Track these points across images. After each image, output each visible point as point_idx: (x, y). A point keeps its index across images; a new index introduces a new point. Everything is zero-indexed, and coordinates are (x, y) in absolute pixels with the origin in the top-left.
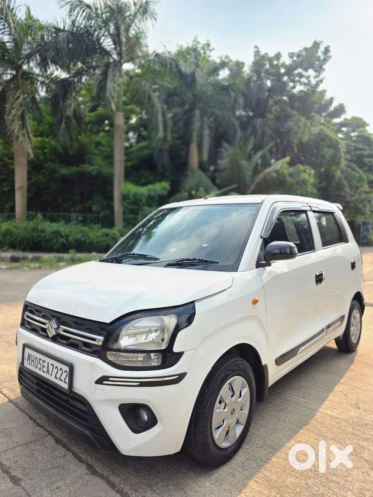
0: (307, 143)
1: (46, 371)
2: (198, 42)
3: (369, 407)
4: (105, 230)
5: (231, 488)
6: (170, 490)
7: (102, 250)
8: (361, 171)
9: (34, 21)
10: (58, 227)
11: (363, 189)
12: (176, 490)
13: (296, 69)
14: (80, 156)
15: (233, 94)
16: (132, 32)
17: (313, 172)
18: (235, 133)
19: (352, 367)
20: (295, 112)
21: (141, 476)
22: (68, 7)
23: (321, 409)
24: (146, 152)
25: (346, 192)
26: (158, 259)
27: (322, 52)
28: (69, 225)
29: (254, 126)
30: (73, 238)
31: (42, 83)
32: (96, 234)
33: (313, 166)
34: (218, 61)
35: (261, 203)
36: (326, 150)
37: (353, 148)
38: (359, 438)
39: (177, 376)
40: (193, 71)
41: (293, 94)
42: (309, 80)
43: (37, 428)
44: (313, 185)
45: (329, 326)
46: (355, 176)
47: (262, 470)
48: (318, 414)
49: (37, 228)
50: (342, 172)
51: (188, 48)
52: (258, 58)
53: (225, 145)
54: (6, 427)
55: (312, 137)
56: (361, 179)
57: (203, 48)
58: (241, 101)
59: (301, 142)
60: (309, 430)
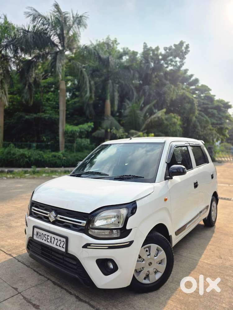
0: (175, 100)
1: (49, 241)
2: (110, 39)
3: (227, 257)
4: (53, 153)
5: (159, 305)
6: (126, 307)
7: (52, 166)
8: (207, 117)
9: (9, 24)
10: (24, 151)
11: (209, 127)
12: (129, 308)
13: (168, 56)
14: (37, 107)
15: (132, 72)
16: (71, 33)
17: (179, 117)
18: (133, 94)
19: (214, 235)
20: (168, 82)
21: (108, 301)
22: (32, 17)
23: (201, 260)
24: (77, 104)
25: (198, 130)
26: (108, 175)
27: (184, 48)
28: (31, 150)
29: (144, 90)
30: (33, 158)
31: (14, 62)
32: (48, 156)
33: (179, 114)
34: (121, 51)
35: (164, 143)
36: (187, 105)
37: (202, 103)
38: (224, 275)
39: (129, 243)
40: (107, 57)
41: (166, 71)
42: (177, 64)
43: (40, 276)
44: (180, 125)
45: (201, 212)
46: (203, 120)
47: (175, 294)
48: (199, 262)
49: (10, 152)
50: (196, 117)
51: (103, 42)
52: (146, 50)
53: (127, 101)
54: (22, 276)
55: (178, 97)
56: (207, 122)
57: (112, 43)
58: (137, 75)
59: (172, 100)
60: (196, 271)
